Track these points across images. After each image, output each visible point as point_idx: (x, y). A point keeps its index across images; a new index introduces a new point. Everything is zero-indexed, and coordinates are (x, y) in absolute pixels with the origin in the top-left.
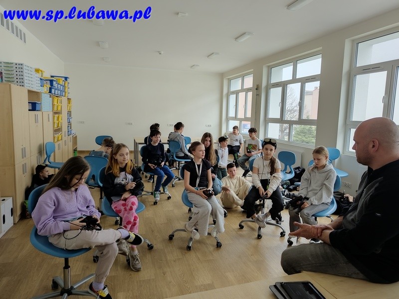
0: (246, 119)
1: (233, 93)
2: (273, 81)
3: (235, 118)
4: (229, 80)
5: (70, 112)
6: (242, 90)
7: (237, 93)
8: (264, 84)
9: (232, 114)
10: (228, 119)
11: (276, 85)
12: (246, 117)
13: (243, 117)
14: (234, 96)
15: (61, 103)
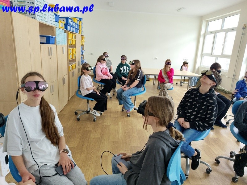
0: (223, 56)
1: (211, 33)
3: (211, 55)
5: (83, 46)
6: (222, 30)
7: (215, 33)
10: (203, 55)
12: (224, 54)
13: (220, 54)
14: (213, 35)
15: (75, 39)
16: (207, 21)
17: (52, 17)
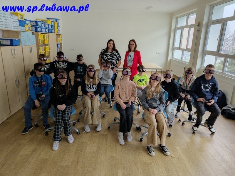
0: (187, 50)
1: (179, 28)
2: (214, 18)
3: (179, 48)
4: (177, 19)
6: (186, 26)
7: (182, 28)
8: (205, 21)
9: (177, 45)
10: (174, 49)
11: (217, 22)
12: (187, 48)
13: (185, 48)
14: (180, 30)
15: (49, 38)
16: (177, 17)
17: (15, 23)
